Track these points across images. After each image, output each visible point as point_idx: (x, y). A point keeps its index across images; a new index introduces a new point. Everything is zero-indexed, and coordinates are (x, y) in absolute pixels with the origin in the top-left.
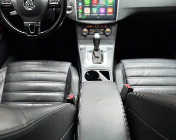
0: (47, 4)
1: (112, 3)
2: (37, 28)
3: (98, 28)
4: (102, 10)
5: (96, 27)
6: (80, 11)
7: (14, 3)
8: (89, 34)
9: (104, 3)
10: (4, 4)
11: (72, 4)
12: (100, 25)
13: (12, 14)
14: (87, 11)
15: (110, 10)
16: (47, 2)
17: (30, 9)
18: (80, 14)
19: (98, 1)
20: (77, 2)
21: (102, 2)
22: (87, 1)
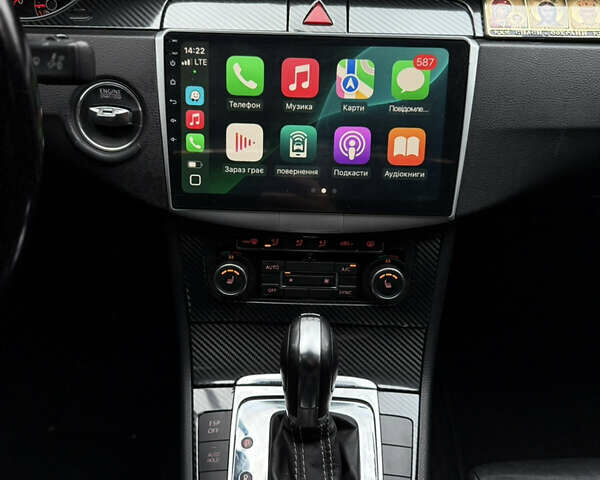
1: (425, 95)
4: (352, 143)
5: (310, 251)
6: (195, 142)
9: (366, 91)
14: (242, 142)
15: (407, 145)
18: (192, 164)
19: (327, 75)
20: (173, 82)
21: (350, 83)
22: (245, 74)
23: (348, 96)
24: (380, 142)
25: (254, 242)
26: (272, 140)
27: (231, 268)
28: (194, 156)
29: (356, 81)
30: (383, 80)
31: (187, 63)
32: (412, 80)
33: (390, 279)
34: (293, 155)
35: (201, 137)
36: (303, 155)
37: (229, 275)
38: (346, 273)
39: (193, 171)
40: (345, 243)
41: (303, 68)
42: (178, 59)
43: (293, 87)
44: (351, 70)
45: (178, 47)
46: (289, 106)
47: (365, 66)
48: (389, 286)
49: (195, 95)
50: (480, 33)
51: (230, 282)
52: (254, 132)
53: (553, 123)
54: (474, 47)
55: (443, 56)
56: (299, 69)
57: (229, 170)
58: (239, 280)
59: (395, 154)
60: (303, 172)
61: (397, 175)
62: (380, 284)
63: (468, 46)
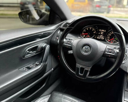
0: (102, 53)
2: (87, 71)
7: (73, 46)
10: (65, 45)
13: (69, 53)
16: (103, 51)
17: (85, 54)
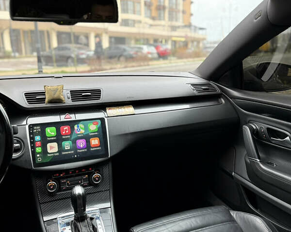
1: (97, 130)
3: (77, 176)
4: (81, 144)
5: (74, 174)
6: (39, 150)
8: (60, 190)
9: (83, 131)
11: (21, 140)
12: (80, 169)
14: (51, 148)
15: (95, 142)
18: (38, 155)
19: (72, 128)
20: (32, 136)
21: (78, 130)
22: (51, 132)
23: (78, 133)
24: (88, 142)
25: (57, 175)
26: (60, 146)
27: (51, 183)
28: (39, 153)
29: (80, 129)
30: (86, 128)
31: (35, 131)
32: (93, 128)
33: (97, 177)
34: (66, 149)
35: (40, 148)
36: (69, 148)
37: (51, 185)
38: (85, 179)
39: (39, 157)
40: (84, 170)
41: (66, 128)
42: (33, 130)
43: (64, 133)
44: (78, 127)
45: (32, 128)
46: (63, 137)
47: (81, 125)
48: (97, 179)
49: (38, 138)
50: (107, 116)
51: (52, 187)
52: (55, 145)
53: (127, 132)
54: (106, 119)
55: (99, 121)
56: (65, 128)
57: (48, 155)
58: (54, 186)
59: (93, 144)
60: (70, 152)
61: (94, 149)
62: (94, 179)
63: (104, 119)
